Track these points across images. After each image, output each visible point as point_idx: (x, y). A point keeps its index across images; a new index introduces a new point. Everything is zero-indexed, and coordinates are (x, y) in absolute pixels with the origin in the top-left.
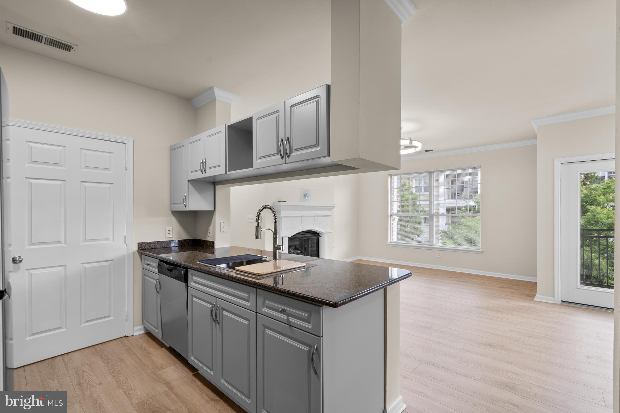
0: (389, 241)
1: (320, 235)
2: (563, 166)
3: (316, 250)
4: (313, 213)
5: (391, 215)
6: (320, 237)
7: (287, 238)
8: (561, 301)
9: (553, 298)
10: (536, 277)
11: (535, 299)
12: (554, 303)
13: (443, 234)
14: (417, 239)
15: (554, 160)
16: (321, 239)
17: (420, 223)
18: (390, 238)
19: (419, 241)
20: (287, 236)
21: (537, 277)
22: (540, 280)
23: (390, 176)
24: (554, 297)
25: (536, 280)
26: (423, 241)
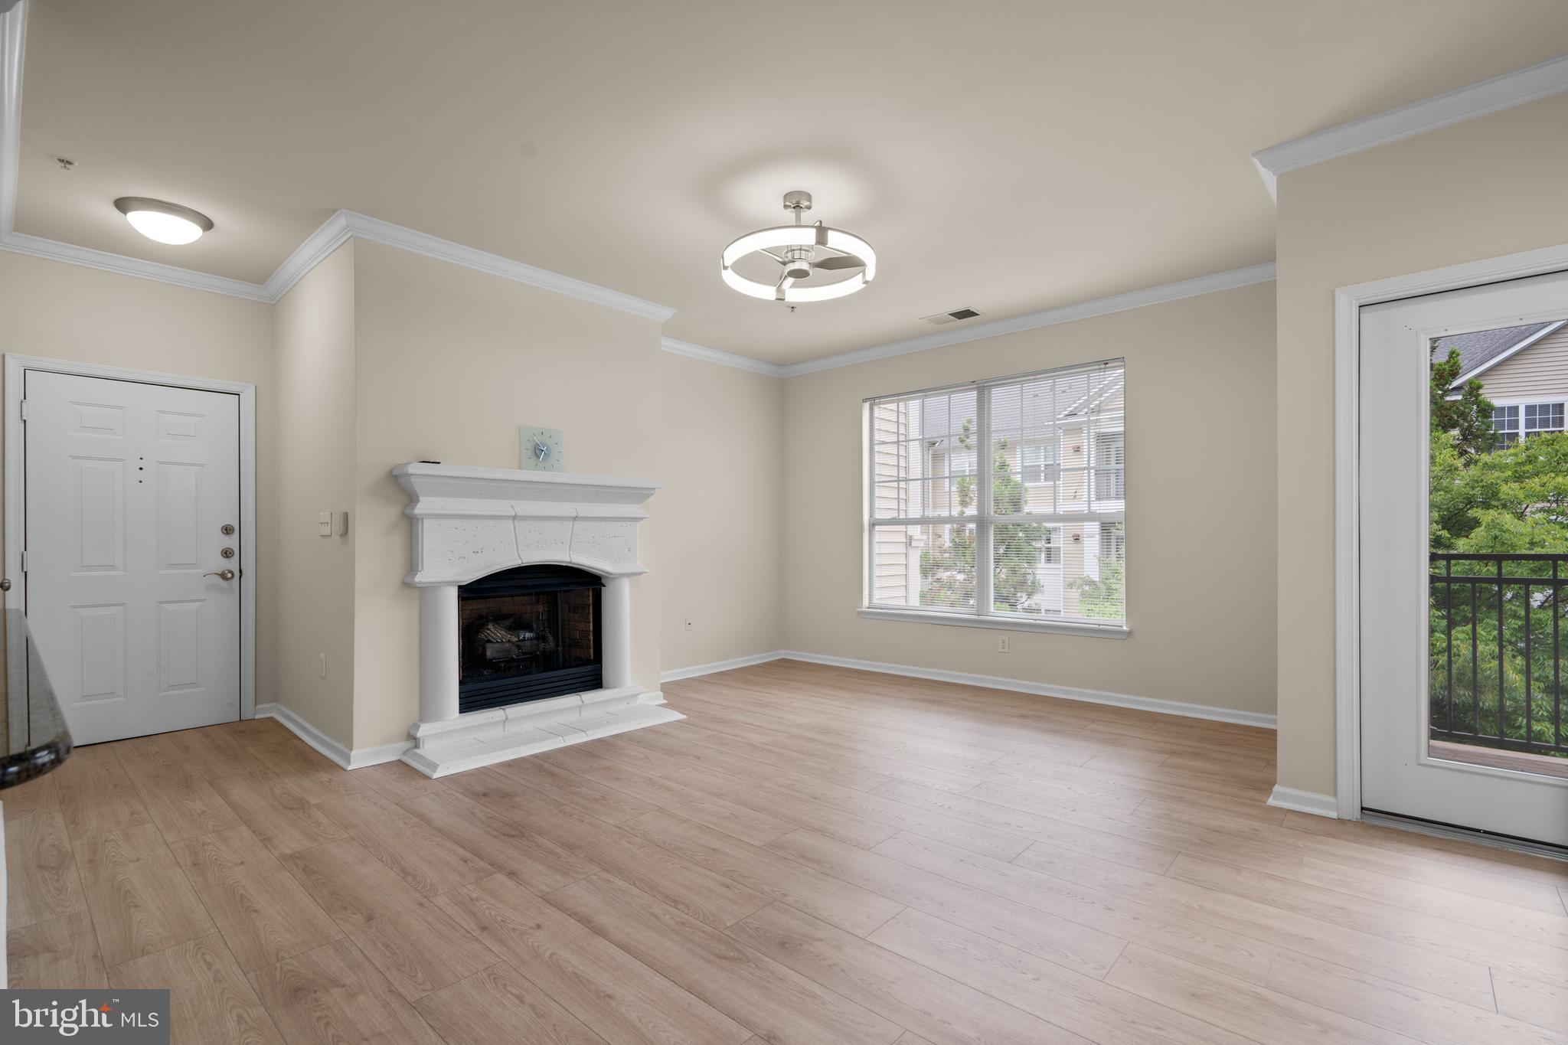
0: (866, 603)
1: (603, 581)
2: (1368, 315)
3: (591, 629)
4: (567, 509)
5: (873, 525)
6: (603, 588)
7: (457, 588)
8: (1363, 808)
9: (1330, 799)
10: (1275, 712)
11: (1271, 801)
12: (1334, 815)
13: (1087, 588)
14: (1026, 605)
15: (1333, 292)
16: (607, 595)
17: (1031, 560)
18: (870, 595)
19: (1029, 610)
20: (458, 578)
21: (1278, 712)
22: (1287, 723)
23: (867, 405)
24: (1335, 795)
25: (1275, 722)
26: (1043, 611)
